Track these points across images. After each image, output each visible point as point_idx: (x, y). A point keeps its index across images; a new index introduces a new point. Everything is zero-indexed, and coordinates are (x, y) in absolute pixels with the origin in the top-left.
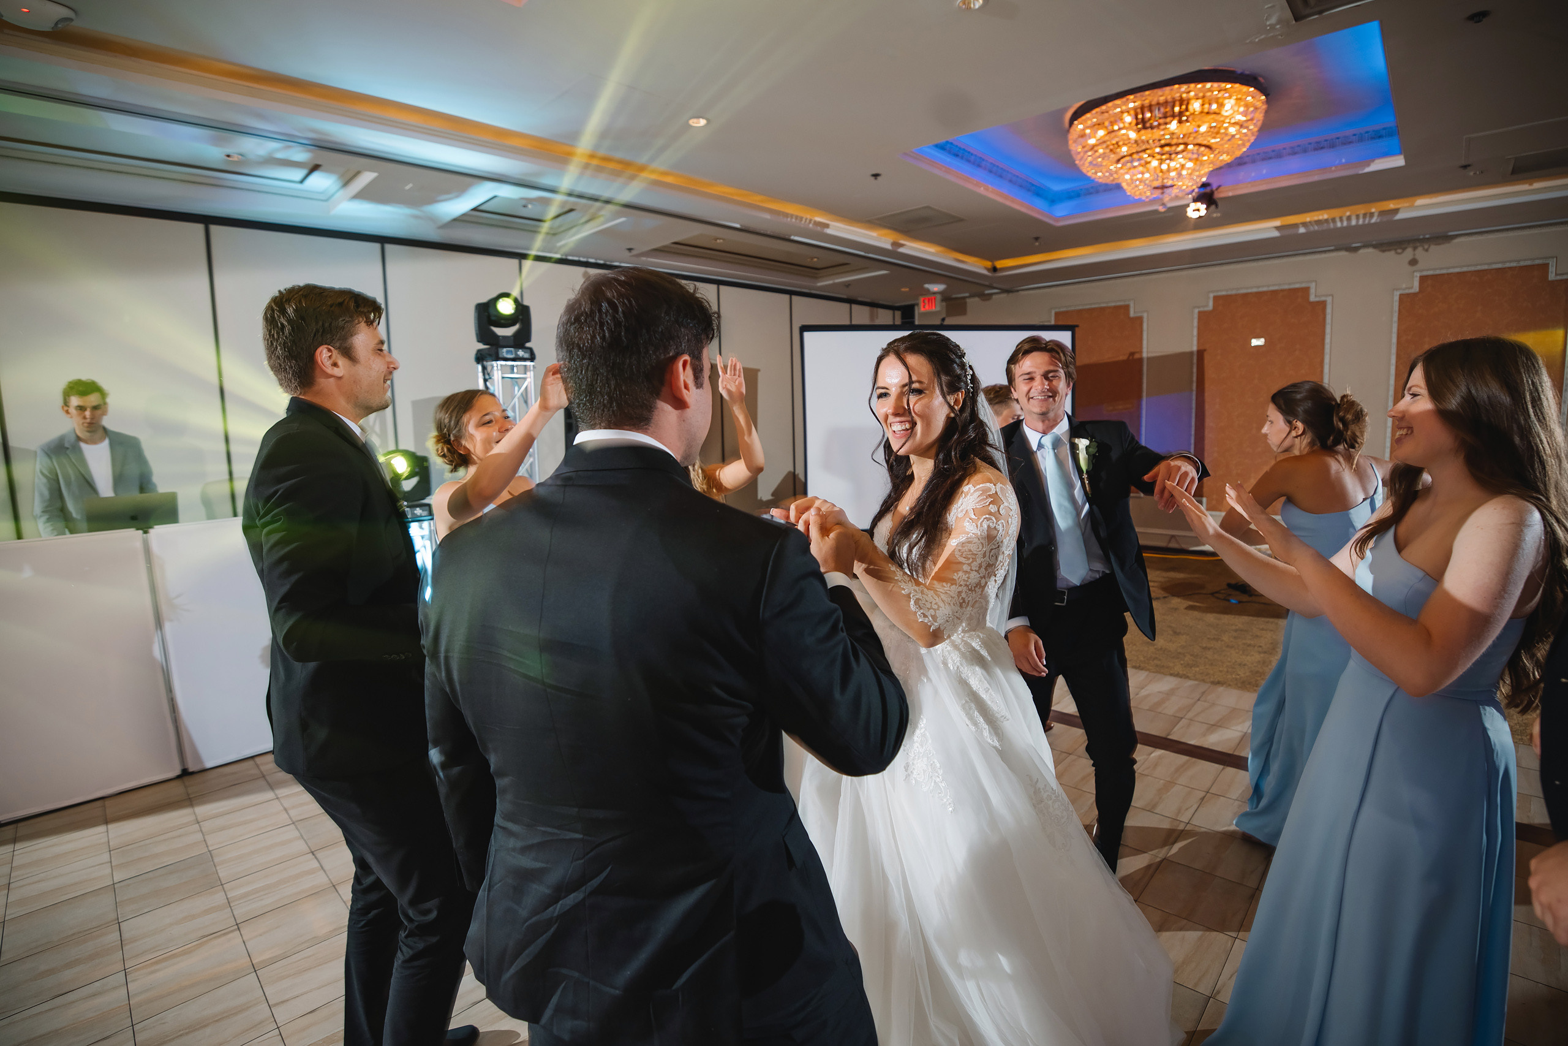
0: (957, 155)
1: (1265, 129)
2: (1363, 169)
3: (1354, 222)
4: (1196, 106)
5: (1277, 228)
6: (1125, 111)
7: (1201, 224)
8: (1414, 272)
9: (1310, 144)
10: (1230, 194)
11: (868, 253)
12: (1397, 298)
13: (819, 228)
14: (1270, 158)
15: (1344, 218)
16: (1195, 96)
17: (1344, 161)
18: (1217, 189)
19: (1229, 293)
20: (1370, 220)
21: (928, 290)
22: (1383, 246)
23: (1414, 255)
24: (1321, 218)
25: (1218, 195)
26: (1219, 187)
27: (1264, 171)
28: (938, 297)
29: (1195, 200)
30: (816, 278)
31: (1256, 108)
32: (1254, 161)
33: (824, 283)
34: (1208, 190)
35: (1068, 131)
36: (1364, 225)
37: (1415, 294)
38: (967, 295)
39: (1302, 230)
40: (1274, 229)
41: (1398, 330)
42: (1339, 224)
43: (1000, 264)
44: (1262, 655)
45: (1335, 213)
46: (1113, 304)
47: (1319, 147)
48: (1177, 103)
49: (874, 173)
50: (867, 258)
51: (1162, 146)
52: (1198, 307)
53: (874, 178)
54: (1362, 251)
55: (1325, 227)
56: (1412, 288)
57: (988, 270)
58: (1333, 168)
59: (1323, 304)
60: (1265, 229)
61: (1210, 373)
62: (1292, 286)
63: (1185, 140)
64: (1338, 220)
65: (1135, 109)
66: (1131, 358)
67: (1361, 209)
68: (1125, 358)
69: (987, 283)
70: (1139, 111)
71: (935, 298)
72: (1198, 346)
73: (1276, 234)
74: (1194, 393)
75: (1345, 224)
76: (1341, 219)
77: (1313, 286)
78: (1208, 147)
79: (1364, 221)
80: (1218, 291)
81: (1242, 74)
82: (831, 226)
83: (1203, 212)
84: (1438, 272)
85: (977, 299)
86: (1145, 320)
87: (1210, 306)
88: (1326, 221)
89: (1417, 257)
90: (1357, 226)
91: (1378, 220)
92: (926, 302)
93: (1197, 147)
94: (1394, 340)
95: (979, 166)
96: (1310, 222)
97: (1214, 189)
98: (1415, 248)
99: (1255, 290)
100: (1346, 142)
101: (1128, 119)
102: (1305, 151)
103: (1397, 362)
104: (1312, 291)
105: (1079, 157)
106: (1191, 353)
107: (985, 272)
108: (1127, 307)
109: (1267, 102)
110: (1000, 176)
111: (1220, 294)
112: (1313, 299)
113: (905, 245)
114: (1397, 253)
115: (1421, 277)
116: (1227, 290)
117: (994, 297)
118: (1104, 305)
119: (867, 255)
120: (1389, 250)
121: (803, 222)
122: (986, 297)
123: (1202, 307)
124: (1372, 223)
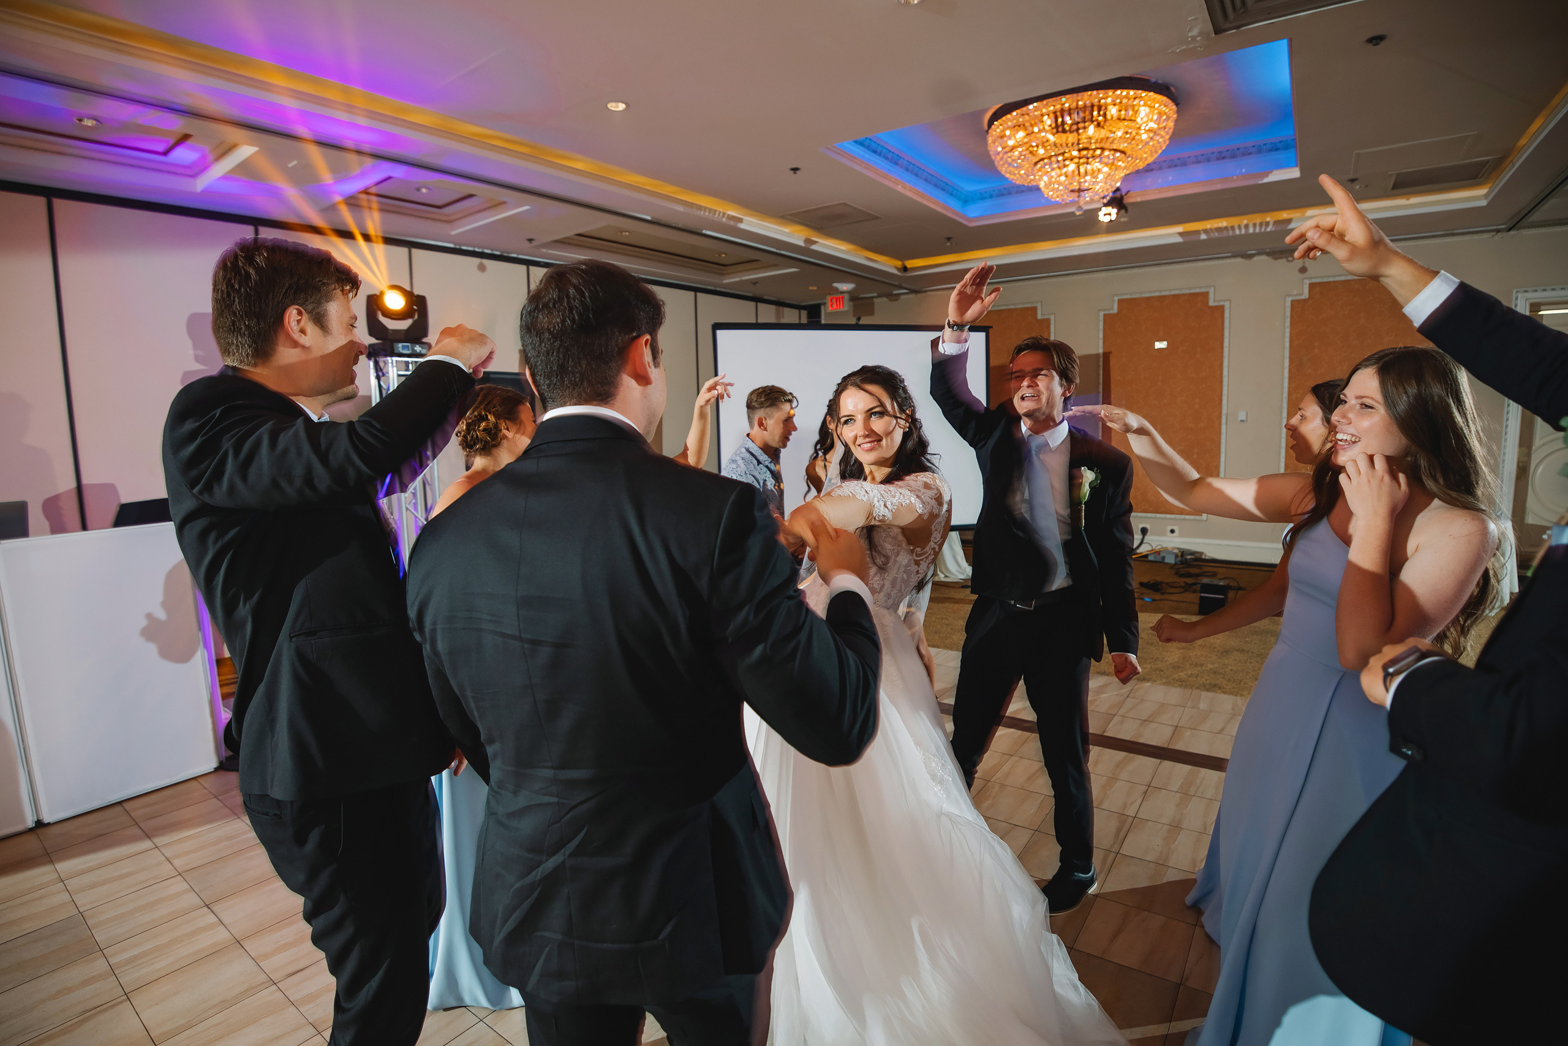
0: (875, 152)
1: (1176, 137)
2: (1262, 180)
3: (1251, 230)
4: (1113, 111)
5: (1180, 234)
6: (1043, 114)
7: (1113, 228)
8: (1304, 279)
9: (1213, 153)
10: (1139, 199)
11: (781, 250)
12: (1289, 304)
13: (732, 223)
14: (1176, 166)
15: (1243, 227)
16: (1112, 101)
17: (1244, 171)
18: (1126, 194)
19: (1134, 296)
21: (837, 289)
22: (1276, 254)
23: (1304, 263)
24: (1220, 225)
25: (1127, 200)
26: (1128, 192)
27: (1170, 178)
28: (846, 297)
29: (1106, 205)
30: (721, 275)
31: (1168, 118)
32: (1160, 169)
33: (731, 280)
34: (1118, 195)
35: (987, 132)
36: (1260, 233)
37: (1305, 300)
38: (875, 295)
39: (1203, 237)
40: (1178, 235)
41: (1291, 335)
42: (1237, 232)
43: (910, 264)
44: (1181, 651)
45: (1233, 221)
46: (1022, 306)
47: (1221, 157)
48: (1096, 108)
49: (794, 167)
50: (779, 254)
51: (1080, 150)
52: (1104, 310)
53: (792, 172)
54: (1256, 258)
55: (1225, 234)
56: (1302, 294)
57: (899, 269)
58: (1235, 178)
59: (1221, 309)
60: (1168, 234)
61: (1115, 375)
62: (1192, 291)
63: (1102, 145)
64: (1236, 227)
65: (1055, 113)
67: (1257, 218)
69: (897, 283)
70: (1058, 114)
71: (843, 297)
72: (1104, 349)
73: (1179, 239)
74: (1101, 395)
75: (1243, 231)
76: (1240, 227)
77: (1211, 290)
78: (1123, 152)
79: (1260, 229)
80: (1122, 294)
81: (1155, 83)
82: (744, 221)
83: (1114, 217)
84: (1325, 280)
85: (885, 299)
86: (1052, 322)
87: (1115, 310)
88: (1226, 228)
89: (1307, 265)
90: (1254, 234)
91: (1273, 229)
92: (834, 301)
93: (1112, 152)
94: (1287, 344)
95: (896, 163)
96: (1211, 229)
97: (1124, 194)
99: (1157, 294)
100: (1247, 153)
101: (1048, 121)
102: (1208, 160)
103: (1290, 365)
104: (1211, 296)
105: (998, 158)
106: (1098, 355)
107: (896, 272)
108: (1035, 309)
109: (1178, 112)
110: (917, 175)
111: (1124, 297)
112: (1211, 303)
113: (817, 242)
114: (1288, 261)
115: (1310, 284)
116: (1131, 294)
117: (902, 297)
118: (1012, 307)
119: (778, 251)
120: (1281, 258)
121: (716, 216)
122: (894, 297)
123: (1107, 310)
124: (1268, 232)
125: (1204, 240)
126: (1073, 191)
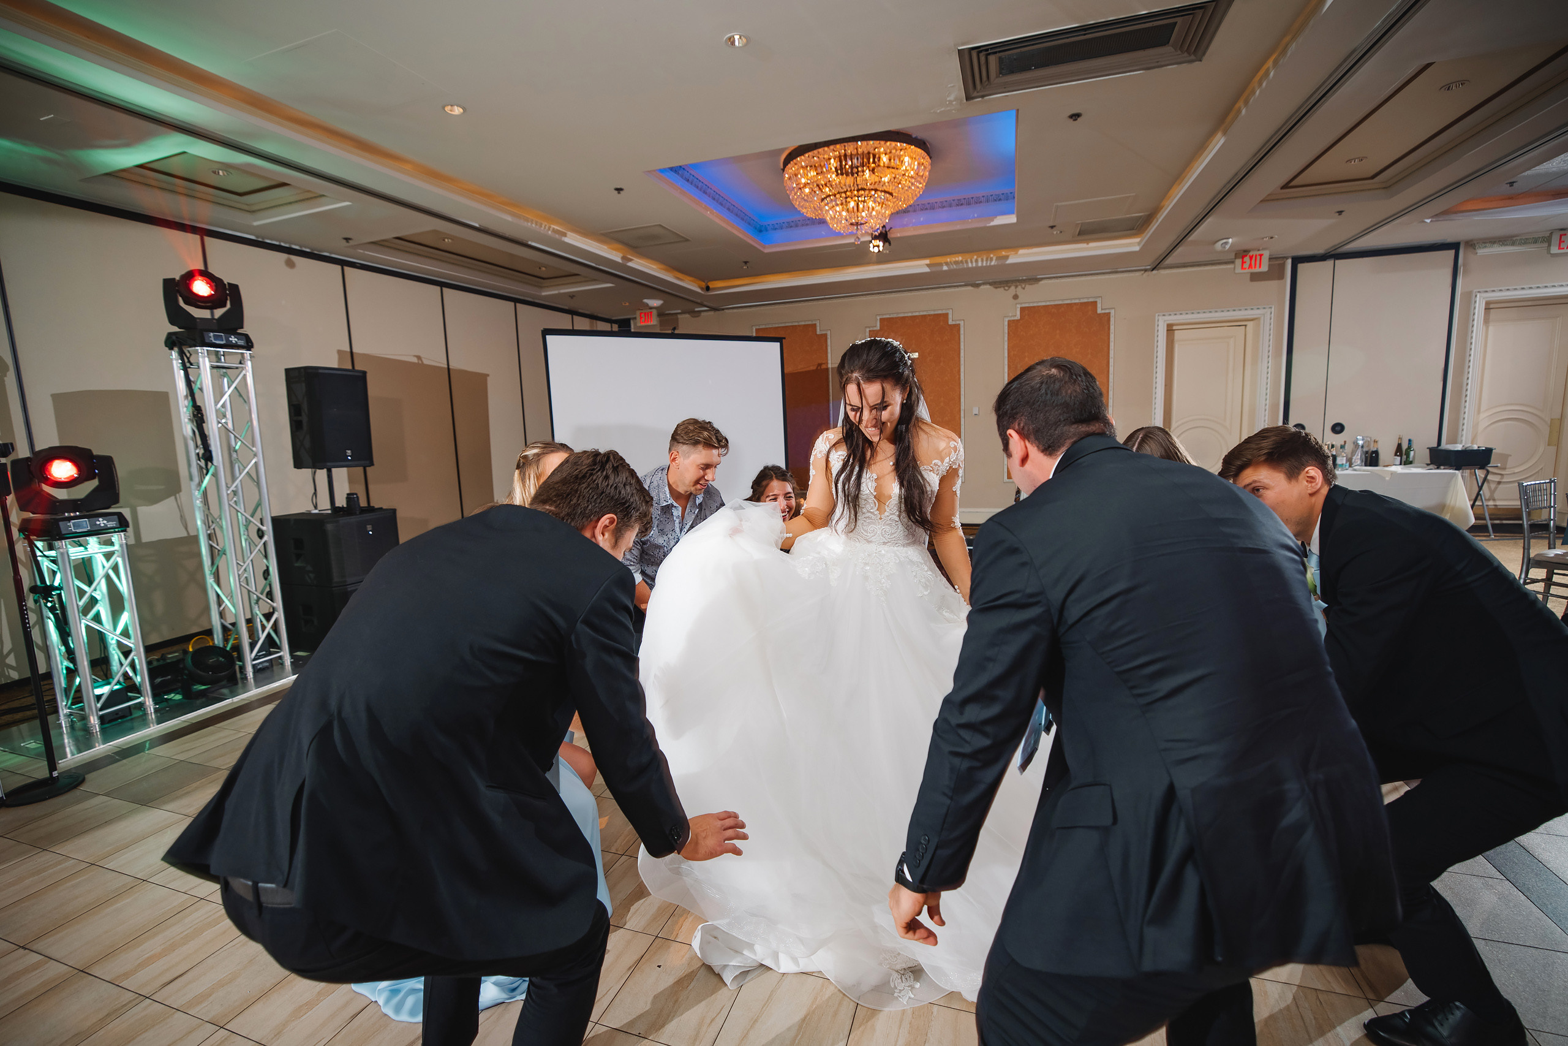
0: (687, 181)
2: (988, 224)
4: (885, 159)
5: (928, 265)
6: (832, 157)
7: (881, 258)
8: (1016, 304)
9: (954, 200)
10: (899, 235)
11: (599, 265)
12: (1006, 323)
13: (557, 236)
14: (926, 209)
15: (974, 261)
16: (884, 150)
17: (976, 215)
18: (891, 230)
19: (890, 318)
20: (990, 263)
21: (647, 305)
22: (996, 284)
23: (1016, 291)
24: (957, 259)
25: (890, 236)
27: (922, 219)
28: (655, 312)
29: (875, 238)
30: (541, 287)
31: (925, 168)
32: (917, 210)
33: (548, 292)
34: (884, 230)
35: (783, 171)
36: (986, 266)
37: (1018, 321)
38: (680, 311)
39: (945, 268)
40: (925, 267)
41: (1008, 347)
42: (970, 265)
43: (713, 284)
45: (966, 257)
46: (803, 323)
47: (960, 203)
48: (871, 155)
49: (618, 187)
50: (597, 269)
51: (858, 190)
52: (869, 327)
53: (616, 192)
54: (982, 287)
55: (960, 266)
56: (1015, 316)
57: (702, 289)
58: (969, 221)
59: (957, 326)
60: (919, 266)
62: (936, 313)
63: (876, 186)
64: (969, 260)
65: (840, 157)
66: (819, 368)
67: (983, 256)
68: (814, 368)
69: (699, 301)
70: (842, 158)
71: (651, 313)
73: (927, 270)
75: (974, 265)
76: (972, 262)
77: (950, 312)
78: (891, 194)
79: (987, 263)
80: (883, 315)
81: (917, 139)
82: (568, 235)
83: (881, 249)
84: (1031, 305)
85: (687, 316)
86: (829, 337)
88: (962, 261)
89: (1018, 293)
90: (982, 267)
91: (996, 263)
92: (643, 315)
93: (883, 194)
94: (1006, 355)
95: (705, 192)
96: (950, 263)
97: (888, 230)
98: (1016, 287)
99: (910, 314)
100: (978, 201)
101: (835, 166)
102: (950, 206)
104: (950, 316)
105: (792, 192)
107: (699, 290)
108: (814, 326)
109: (931, 164)
110: (721, 204)
111: (884, 317)
112: (950, 322)
113: (633, 260)
114: (1005, 290)
115: (1021, 308)
116: (890, 314)
117: (703, 314)
118: (797, 324)
119: (597, 266)
120: (1001, 287)
121: (542, 229)
122: (695, 314)
123: (872, 327)
124: (992, 266)
125: (946, 271)
126: (852, 224)
